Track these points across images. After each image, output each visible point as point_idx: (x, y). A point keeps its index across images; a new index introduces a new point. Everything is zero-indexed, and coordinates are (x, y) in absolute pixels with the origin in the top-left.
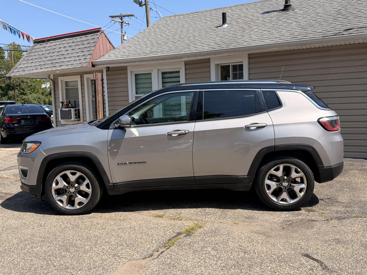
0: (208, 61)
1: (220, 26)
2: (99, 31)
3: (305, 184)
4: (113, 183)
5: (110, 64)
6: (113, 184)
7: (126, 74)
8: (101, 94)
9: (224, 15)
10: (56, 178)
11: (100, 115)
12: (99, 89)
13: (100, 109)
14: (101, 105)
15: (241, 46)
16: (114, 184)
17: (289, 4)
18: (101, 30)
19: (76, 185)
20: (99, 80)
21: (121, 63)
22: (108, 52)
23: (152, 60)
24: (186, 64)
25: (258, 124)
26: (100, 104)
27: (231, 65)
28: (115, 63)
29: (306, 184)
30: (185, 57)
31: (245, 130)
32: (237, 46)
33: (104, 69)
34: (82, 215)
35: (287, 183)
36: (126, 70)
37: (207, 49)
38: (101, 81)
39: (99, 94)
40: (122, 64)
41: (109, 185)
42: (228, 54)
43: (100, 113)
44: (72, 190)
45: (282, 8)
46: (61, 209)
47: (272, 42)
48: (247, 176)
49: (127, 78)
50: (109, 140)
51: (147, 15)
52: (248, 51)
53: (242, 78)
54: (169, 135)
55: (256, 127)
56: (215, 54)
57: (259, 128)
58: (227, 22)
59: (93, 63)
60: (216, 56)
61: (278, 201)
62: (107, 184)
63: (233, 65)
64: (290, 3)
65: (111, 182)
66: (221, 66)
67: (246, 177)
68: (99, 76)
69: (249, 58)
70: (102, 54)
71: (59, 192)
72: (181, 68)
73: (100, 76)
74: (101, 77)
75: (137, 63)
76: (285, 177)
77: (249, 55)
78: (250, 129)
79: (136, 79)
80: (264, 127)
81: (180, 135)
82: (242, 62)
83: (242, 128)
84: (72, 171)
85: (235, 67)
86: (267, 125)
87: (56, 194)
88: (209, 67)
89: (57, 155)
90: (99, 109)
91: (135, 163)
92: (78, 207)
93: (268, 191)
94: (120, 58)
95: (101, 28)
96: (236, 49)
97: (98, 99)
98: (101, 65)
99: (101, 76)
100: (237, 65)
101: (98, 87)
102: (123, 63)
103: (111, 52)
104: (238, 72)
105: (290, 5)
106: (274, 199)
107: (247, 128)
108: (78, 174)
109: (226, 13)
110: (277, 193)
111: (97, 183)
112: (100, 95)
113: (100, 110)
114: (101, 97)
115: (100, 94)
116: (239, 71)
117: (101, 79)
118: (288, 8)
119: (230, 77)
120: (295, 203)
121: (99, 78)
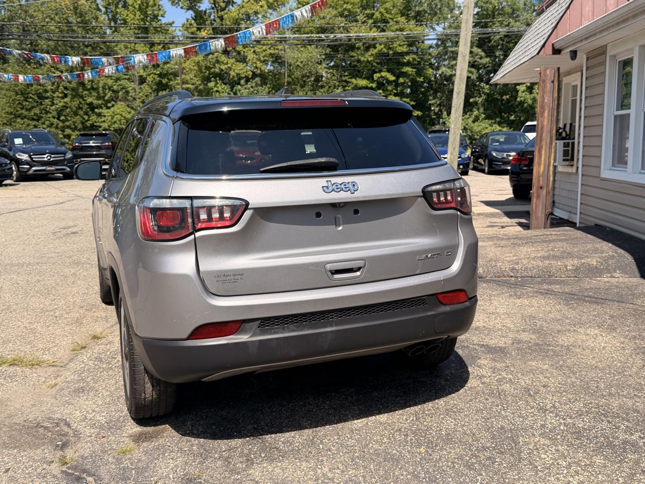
8: (549, 111)
11: (541, 157)
12: (546, 101)
13: (544, 143)
14: (547, 135)
20: (547, 81)
26: (544, 134)
38: (552, 84)
39: (544, 112)
43: (543, 152)
59: (554, 46)
73: (550, 73)
74: (553, 76)
90: (541, 143)
97: (542, 123)
101: (545, 96)
112: (546, 114)
113: (544, 147)
114: (548, 119)
115: (546, 112)
117: (552, 78)
121: (549, 78)
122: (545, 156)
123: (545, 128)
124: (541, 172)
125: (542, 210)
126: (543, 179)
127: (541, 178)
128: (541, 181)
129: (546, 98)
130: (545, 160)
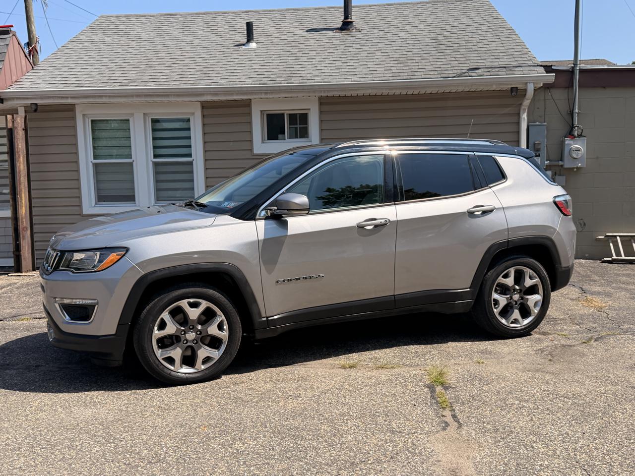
0: (247, 104)
1: (244, 45)
2: (7, 32)
3: (540, 295)
4: (267, 316)
5: (41, 98)
6: (267, 318)
7: (74, 118)
8: (23, 156)
9: (249, 26)
10: (162, 316)
11: (22, 200)
12: (20, 147)
13: (22, 187)
14: (25, 179)
15: (311, 83)
16: (269, 318)
17: (349, 20)
18: (12, 29)
19: (199, 327)
20: (18, 128)
21: (67, 98)
22: (24, 74)
23: (138, 96)
24: (205, 106)
25: (483, 206)
26: (22, 179)
27: (286, 113)
28: (53, 98)
29: (542, 295)
30: (207, 94)
31: (468, 217)
32: (306, 83)
33: (19, 108)
34: (209, 381)
35: (518, 295)
36: (73, 111)
37: (248, 83)
38: (24, 131)
39: (19, 157)
40: (69, 99)
41: (261, 320)
42: (296, 95)
44: (191, 336)
45: (339, 26)
46: (171, 375)
47: (363, 81)
48: (469, 288)
49: (74, 127)
50: (261, 240)
51: (26, 7)
52: (321, 92)
53: (306, 136)
54: (361, 227)
55: (481, 212)
56: (266, 93)
57: (485, 213)
58: (254, 40)
60: (268, 96)
61: (508, 323)
62: (257, 320)
63: (290, 114)
64: (351, 19)
65: (264, 315)
66: (268, 115)
67: (468, 290)
68: (19, 121)
69: (321, 104)
70: (14, 78)
71: (165, 343)
72: (193, 114)
73: (21, 121)
74: (23, 124)
75: (104, 100)
76: (517, 287)
77: (320, 98)
78: (475, 214)
79: (93, 130)
80: (491, 211)
81: (376, 226)
82: (309, 109)
83: (464, 213)
84: (192, 300)
85: (292, 117)
86: (495, 208)
87: (159, 347)
88: (250, 114)
89: (167, 271)
90: (20, 186)
91: (306, 278)
92: (203, 367)
93: (495, 310)
94: (61, 88)
95: (12, 26)
96: (306, 88)
97: (19, 168)
98: (17, 99)
99: (23, 121)
100: (297, 114)
101: (18, 142)
102: (72, 97)
103: (28, 74)
104: (298, 126)
105: (352, 22)
106: (504, 321)
107: (471, 214)
108: (204, 304)
109: (252, 23)
110: (506, 312)
111: (237, 319)
112: (21, 159)
113: (23, 190)
114: (24, 164)
115: (21, 157)
116: (300, 125)
117: (23, 127)
118: (349, 27)
119: (284, 134)
120: (528, 325)
121: (20, 125)
122: (25, 199)
123: (22, 172)
124: (23, 214)
125: (28, 250)
126: (26, 221)
127: (24, 220)
128: (24, 223)
129: (20, 144)
130: (25, 201)
